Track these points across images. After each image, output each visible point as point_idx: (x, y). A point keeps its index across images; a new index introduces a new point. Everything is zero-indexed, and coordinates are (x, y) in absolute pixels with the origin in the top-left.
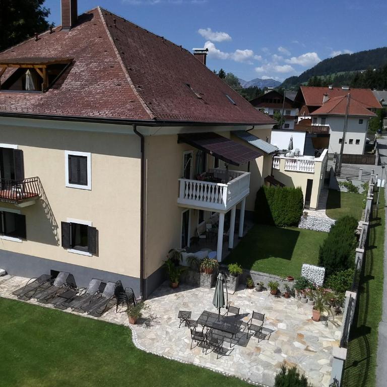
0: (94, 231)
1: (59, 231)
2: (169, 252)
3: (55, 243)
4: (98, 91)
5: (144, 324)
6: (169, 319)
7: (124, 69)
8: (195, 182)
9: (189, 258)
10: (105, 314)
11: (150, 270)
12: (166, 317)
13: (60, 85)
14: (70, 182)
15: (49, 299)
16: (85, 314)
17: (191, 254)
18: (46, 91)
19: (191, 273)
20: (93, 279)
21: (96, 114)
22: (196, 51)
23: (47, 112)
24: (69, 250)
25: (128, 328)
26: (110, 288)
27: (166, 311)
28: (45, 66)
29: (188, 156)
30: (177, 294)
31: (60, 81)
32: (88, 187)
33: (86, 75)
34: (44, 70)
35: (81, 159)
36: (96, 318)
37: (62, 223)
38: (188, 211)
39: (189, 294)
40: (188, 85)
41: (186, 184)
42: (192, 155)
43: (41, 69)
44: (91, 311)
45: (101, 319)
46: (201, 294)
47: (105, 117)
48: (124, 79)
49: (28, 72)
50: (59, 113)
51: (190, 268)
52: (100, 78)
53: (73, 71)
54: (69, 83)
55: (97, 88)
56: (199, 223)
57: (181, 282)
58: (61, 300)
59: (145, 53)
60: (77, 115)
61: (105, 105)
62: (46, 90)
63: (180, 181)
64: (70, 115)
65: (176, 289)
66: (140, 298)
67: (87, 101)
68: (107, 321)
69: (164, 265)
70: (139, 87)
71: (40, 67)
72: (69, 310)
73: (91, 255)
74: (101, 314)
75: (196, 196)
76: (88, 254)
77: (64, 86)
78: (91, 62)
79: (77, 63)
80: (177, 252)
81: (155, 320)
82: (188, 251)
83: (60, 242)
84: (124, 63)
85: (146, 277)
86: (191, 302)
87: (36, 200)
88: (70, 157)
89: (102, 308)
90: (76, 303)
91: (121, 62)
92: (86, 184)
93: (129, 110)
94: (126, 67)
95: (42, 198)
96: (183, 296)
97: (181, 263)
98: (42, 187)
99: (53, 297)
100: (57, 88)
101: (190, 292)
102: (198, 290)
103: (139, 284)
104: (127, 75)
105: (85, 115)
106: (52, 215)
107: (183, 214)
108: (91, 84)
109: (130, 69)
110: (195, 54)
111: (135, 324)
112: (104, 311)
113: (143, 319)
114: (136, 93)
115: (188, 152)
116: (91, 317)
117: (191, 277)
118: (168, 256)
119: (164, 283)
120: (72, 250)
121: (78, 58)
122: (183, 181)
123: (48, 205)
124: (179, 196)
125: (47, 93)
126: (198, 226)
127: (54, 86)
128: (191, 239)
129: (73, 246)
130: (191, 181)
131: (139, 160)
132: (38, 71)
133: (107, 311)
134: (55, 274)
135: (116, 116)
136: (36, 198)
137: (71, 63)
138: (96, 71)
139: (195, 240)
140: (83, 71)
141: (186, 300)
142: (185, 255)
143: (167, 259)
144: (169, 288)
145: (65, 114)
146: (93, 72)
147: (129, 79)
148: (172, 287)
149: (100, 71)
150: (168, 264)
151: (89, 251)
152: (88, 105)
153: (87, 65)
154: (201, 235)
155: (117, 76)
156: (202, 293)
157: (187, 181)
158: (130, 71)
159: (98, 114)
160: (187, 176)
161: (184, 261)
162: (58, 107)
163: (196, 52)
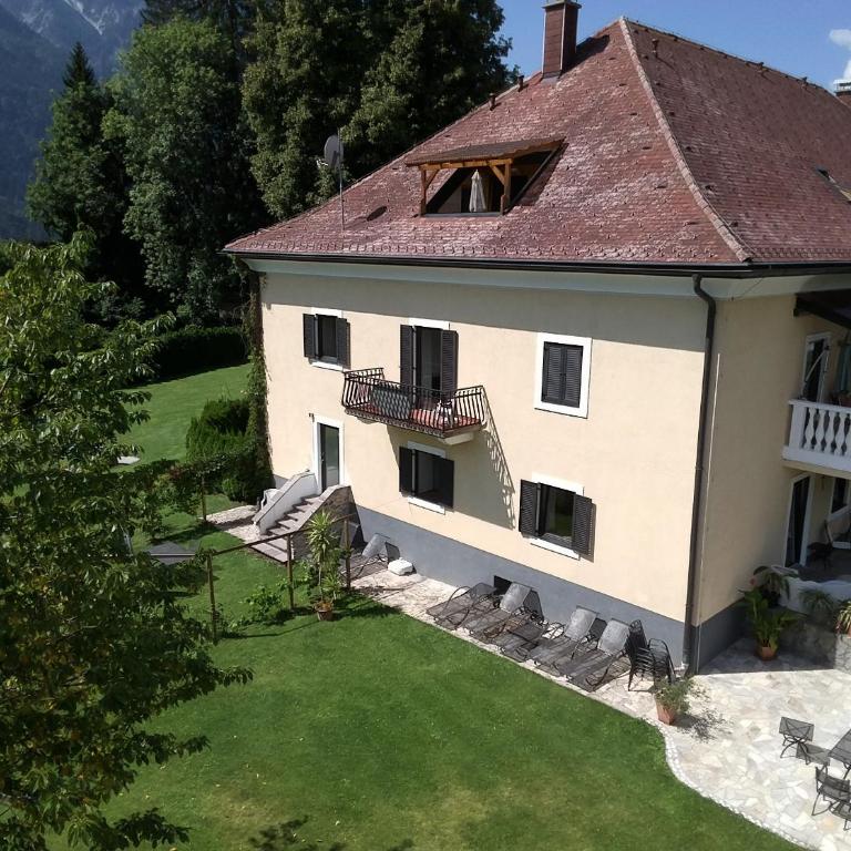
0: (587, 506)
1: (516, 497)
2: (756, 572)
3: (506, 523)
4: (615, 203)
5: (693, 730)
6: (755, 730)
7: (675, 150)
8: (834, 409)
9: (808, 593)
10: (603, 688)
11: (708, 609)
12: (746, 723)
13: (536, 196)
14: (545, 398)
15: (491, 634)
16: (562, 680)
17: (811, 584)
18: (509, 212)
19: (811, 632)
20: (578, 607)
21: (610, 255)
22: (842, 85)
23: (511, 255)
24: (532, 540)
25: (655, 730)
26: (614, 634)
27: (745, 710)
28: (510, 161)
29: (819, 346)
30: (773, 674)
31: (534, 189)
32: (581, 411)
33: (589, 172)
34: (507, 168)
35: (570, 351)
36: (584, 693)
37: (523, 482)
38: (807, 479)
39: (806, 681)
40: (824, 173)
41: (808, 415)
42: (828, 343)
43: (501, 168)
44: (574, 674)
45: (595, 696)
46: (836, 686)
47: (629, 259)
48: (675, 173)
49: (476, 174)
50: (534, 255)
51: (809, 618)
52: (620, 174)
53: (562, 164)
54: (555, 191)
55: (612, 197)
56: (833, 512)
57: (783, 648)
58: (514, 642)
59: (719, 107)
60: (570, 259)
61: (629, 234)
62: (509, 209)
63: (792, 406)
64: (556, 258)
65: (771, 663)
66: (683, 668)
67: (590, 227)
68: (607, 703)
69: (740, 601)
70: (708, 187)
71: (501, 162)
72: (530, 665)
73: (577, 556)
74: (595, 686)
75: (834, 446)
76: (570, 553)
77: (542, 197)
78: (601, 143)
79: (572, 148)
80: (774, 574)
81: (717, 725)
82: (805, 576)
83: (516, 523)
84: (675, 137)
85: (698, 622)
86: (811, 701)
87: (475, 432)
88: (547, 345)
89: (598, 674)
90: (545, 654)
91: (668, 135)
92: (577, 405)
93: (684, 242)
94: (679, 144)
95: (487, 429)
96: (788, 682)
97: (783, 602)
98: (488, 407)
99: (498, 633)
100: (528, 204)
101: (807, 676)
102: (829, 675)
103: (681, 636)
104: (681, 164)
105: (586, 259)
106: (504, 464)
107: (795, 484)
108: (599, 190)
109: (689, 149)
110: (839, 94)
111: (671, 724)
112: (601, 682)
113: (689, 717)
114: (702, 203)
115: (819, 337)
116: (575, 688)
117: (810, 640)
118: (752, 582)
119: (739, 644)
120: (539, 542)
121: (573, 135)
122: (801, 407)
123: (497, 444)
124: (787, 443)
125: (510, 215)
126: (831, 517)
127: (523, 199)
128: (809, 547)
129: (540, 533)
130: (823, 408)
131: (700, 357)
132: (496, 171)
133: (608, 682)
134: (502, 585)
135: (654, 258)
136: (476, 428)
137: (559, 148)
138: (611, 160)
139: (821, 552)
140: (583, 164)
141: (798, 693)
142: (797, 584)
143: (749, 589)
144: (751, 658)
145: (546, 257)
146: (605, 164)
147: (686, 172)
148: (757, 654)
149: (621, 159)
150: (753, 600)
151: (574, 547)
152: (593, 236)
153: (592, 149)
154: (837, 540)
155: (657, 167)
156: (840, 685)
157: (813, 406)
158: (687, 152)
159: (615, 254)
160: (811, 394)
161: (792, 598)
162: (531, 242)
163: (841, 89)
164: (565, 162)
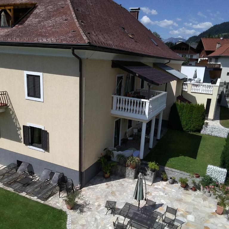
0: (46, 133)
1: (22, 131)
2: (105, 150)
3: (19, 140)
4: (50, 25)
5: (78, 210)
6: (99, 205)
7: (71, 9)
8: (124, 98)
9: (119, 156)
10: (50, 199)
11: (87, 165)
12: (96, 204)
13: (24, 22)
14: (29, 95)
15: (12, 183)
16: (35, 198)
17: (120, 152)
18: (13, 27)
19: (119, 167)
20: (45, 169)
21: (44, 41)
22: (132, 9)
23: (9, 40)
24: (28, 147)
25: (65, 213)
26: (56, 176)
27: (98, 198)
28: (12, 7)
29: (120, 78)
30: (108, 183)
31: (24, 19)
32: (41, 100)
33: (44, 15)
34: (12, 10)
35: (36, 78)
36: (42, 202)
37: (24, 126)
38: (120, 119)
39: (117, 184)
40: (124, 28)
41: (118, 99)
42: (123, 77)
43: (10, 10)
44: (39, 195)
45: (47, 203)
46: (126, 184)
47: (50, 42)
48: (71, 16)
49: (3, 13)
50: (18, 40)
51: (119, 163)
52: (53, 16)
53: (35, 12)
54: (31, 20)
55: (50, 22)
56: (128, 128)
57: (111, 173)
58: (19, 185)
59: (92, 3)
60: (30, 42)
61: (53, 34)
62: (14, 25)
63: (113, 97)
64: (25, 41)
65: (108, 179)
66: (79, 186)
67: (40, 32)
68: (50, 205)
69: (99, 160)
70: (82, 22)
71: (9, 8)
72: (24, 194)
73: (44, 151)
74: (47, 199)
75: (125, 109)
76: (41, 150)
77: (26, 22)
78: (49, 6)
79: (39, 7)
80: (109, 151)
81: (88, 206)
82: (118, 151)
83: (22, 140)
84: (72, 5)
85: (83, 170)
86: (118, 191)
87: (5, 108)
88: (28, 76)
89: (49, 193)
90: (29, 189)
91: (70, 4)
92: (39, 97)
93: (70, 37)
94: (74, 8)
95: (10, 107)
96: (112, 185)
97: (112, 159)
98: (9, 99)
99: (15, 182)
100: (21, 24)
101: (118, 182)
102: (124, 180)
103: (78, 175)
104: (73, 13)
105: (36, 42)
106: (17, 120)
107: (116, 121)
108: (46, 20)
109: (77, 10)
110: (131, 12)
111: (71, 209)
112: (50, 196)
113: (78, 205)
114: (78, 25)
115: (121, 75)
116: (39, 200)
117: (119, 170)
118: (101, 154)
119: (99, 174)
120: (31, 147)
121: (40, 3)
122: (115, 97)
123: (13, 112)
124: (112, 109)
125: (14, 27)
126: (128, 130)
127: (20, 23)
128: (121, 140)
129: (32, 144)
130: (122, 97)
131: (78, 78)
132: (8, 11)
133: (52, 196)
134: (19, 163)
135: (59, 42)
137: (34, 6)
138: (51, 11)
139: (125, 141)
140: (42, 12)
141: (114, 189)
142: (116, 153)
143: (101, 156)
144: (102, 178)
145: (22, 41)
146: (48, 12)
147: (74, 15)
148: (104, 177)
149: (54, 11)
150: (102, 160)
151: (42, 148)
152: (41, 35)
153: (45, 7)
154: (130, 137)
155: (66, 14)
156: (127, 183)
157: (119, 97)
159: (46, 40)
160: (119, 93)
161: (114, 157)
162: (18, 36)
163: (132, 11)
164: (37, 11)
